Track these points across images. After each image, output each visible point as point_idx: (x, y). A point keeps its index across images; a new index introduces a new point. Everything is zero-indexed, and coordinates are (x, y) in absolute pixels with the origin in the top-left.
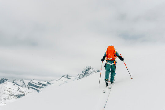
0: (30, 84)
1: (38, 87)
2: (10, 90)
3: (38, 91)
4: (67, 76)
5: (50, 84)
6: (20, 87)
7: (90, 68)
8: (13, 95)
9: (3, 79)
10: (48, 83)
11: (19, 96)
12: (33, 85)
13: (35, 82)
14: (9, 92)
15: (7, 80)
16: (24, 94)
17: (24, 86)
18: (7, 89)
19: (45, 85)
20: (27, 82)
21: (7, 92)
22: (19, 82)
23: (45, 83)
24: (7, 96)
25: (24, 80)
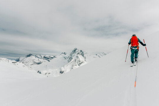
0: (44, 57)
1: (49, 59)
2: (34, 60)
3: (49, 61)
4: (65, 53)
5: (55, 57)
6: (39, 59)
7: (76, 49)
8: (35, 63)
9: (30, 54)
10: (54, 57)
11: (39, 64)
12: (46, 58)
13: (47, 56)
14: (33, 61)
15: (32, 55)
16: (41, 62)
17: (41, 58)
18: (32, 60)
19: (52, 58)
20: (43, 56)
21: (32, 61)
22: (38, 56)
23: (53, 57)
24: (32, 63)
25: (41, 55)
